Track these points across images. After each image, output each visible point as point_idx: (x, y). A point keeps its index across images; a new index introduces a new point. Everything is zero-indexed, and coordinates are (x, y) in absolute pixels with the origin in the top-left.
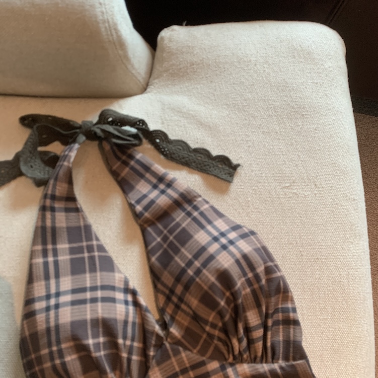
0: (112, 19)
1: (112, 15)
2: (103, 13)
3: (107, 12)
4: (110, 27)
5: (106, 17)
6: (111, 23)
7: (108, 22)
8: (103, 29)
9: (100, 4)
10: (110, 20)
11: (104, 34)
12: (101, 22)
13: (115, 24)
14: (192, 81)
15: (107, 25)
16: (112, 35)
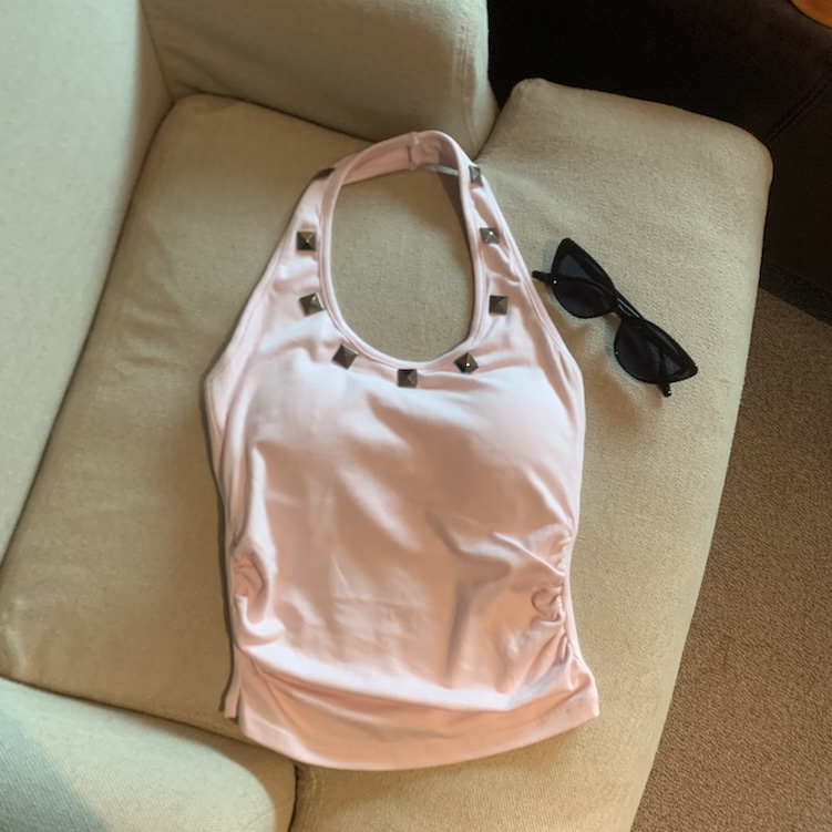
0: (471, 51)
1: (473, 46)
2: (462, 40)
3: (467, 41)
4: (464, 61)
5: (464, 47)
6: (467, 56)
7: (465, 54)
8: (455, 62)
9: (463, 28)
10: (468, 53)
11: (455, 68)
12: (456, 52)
13: (472, 59)
14: (548, 163)
15: (462, 58)
16: (463, 72)
